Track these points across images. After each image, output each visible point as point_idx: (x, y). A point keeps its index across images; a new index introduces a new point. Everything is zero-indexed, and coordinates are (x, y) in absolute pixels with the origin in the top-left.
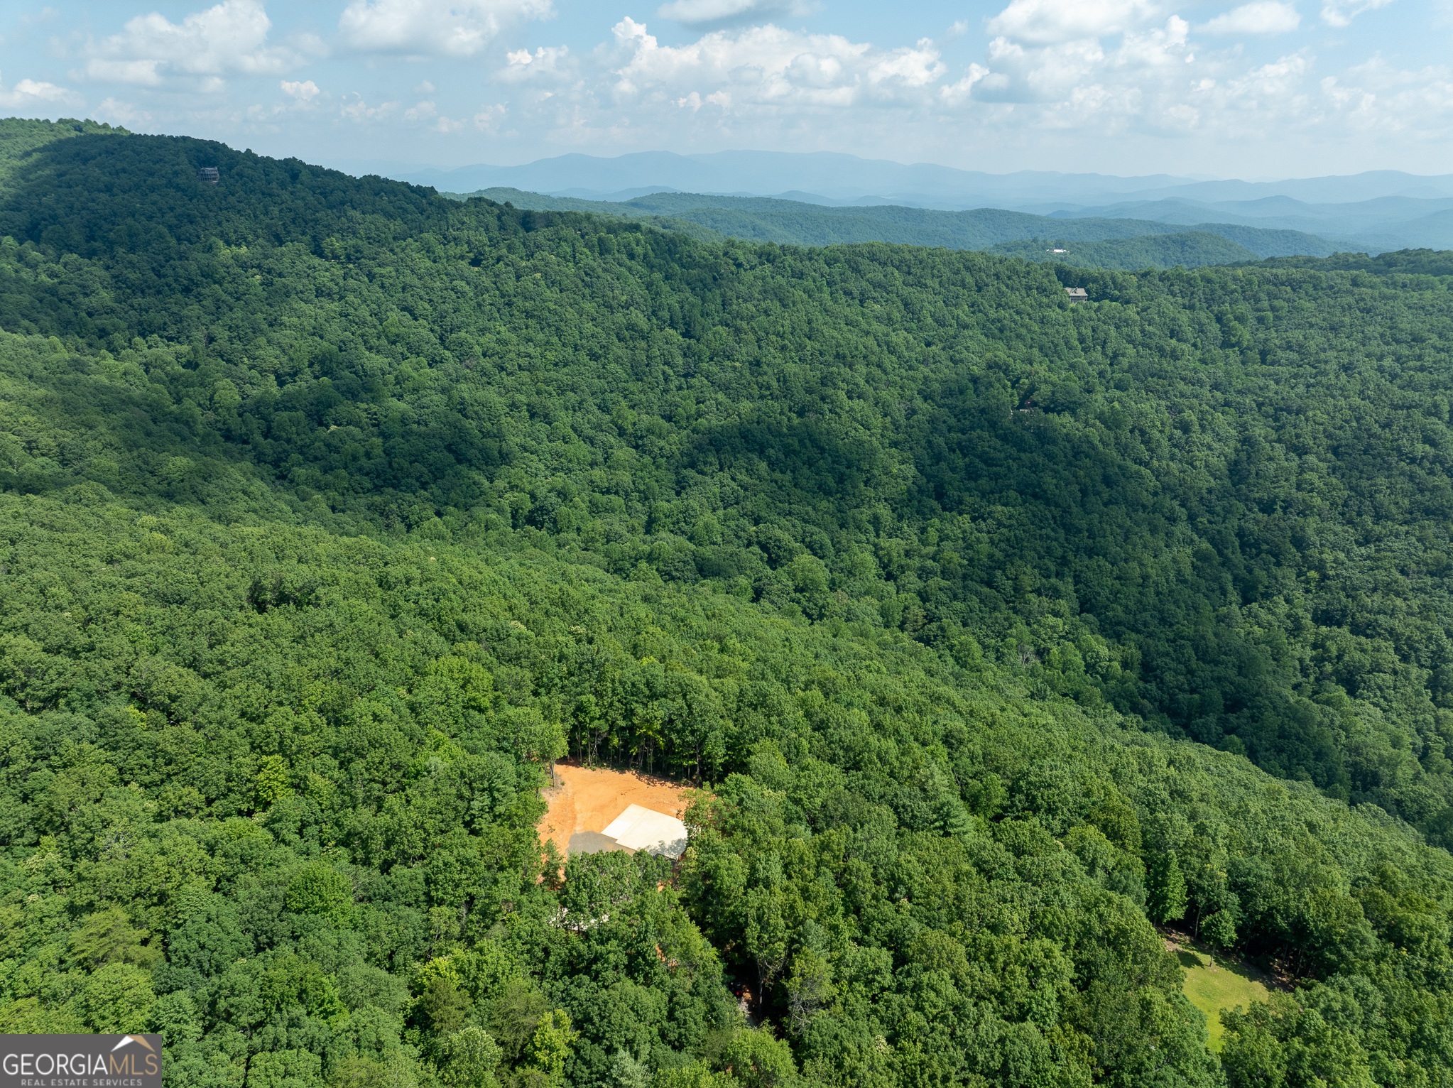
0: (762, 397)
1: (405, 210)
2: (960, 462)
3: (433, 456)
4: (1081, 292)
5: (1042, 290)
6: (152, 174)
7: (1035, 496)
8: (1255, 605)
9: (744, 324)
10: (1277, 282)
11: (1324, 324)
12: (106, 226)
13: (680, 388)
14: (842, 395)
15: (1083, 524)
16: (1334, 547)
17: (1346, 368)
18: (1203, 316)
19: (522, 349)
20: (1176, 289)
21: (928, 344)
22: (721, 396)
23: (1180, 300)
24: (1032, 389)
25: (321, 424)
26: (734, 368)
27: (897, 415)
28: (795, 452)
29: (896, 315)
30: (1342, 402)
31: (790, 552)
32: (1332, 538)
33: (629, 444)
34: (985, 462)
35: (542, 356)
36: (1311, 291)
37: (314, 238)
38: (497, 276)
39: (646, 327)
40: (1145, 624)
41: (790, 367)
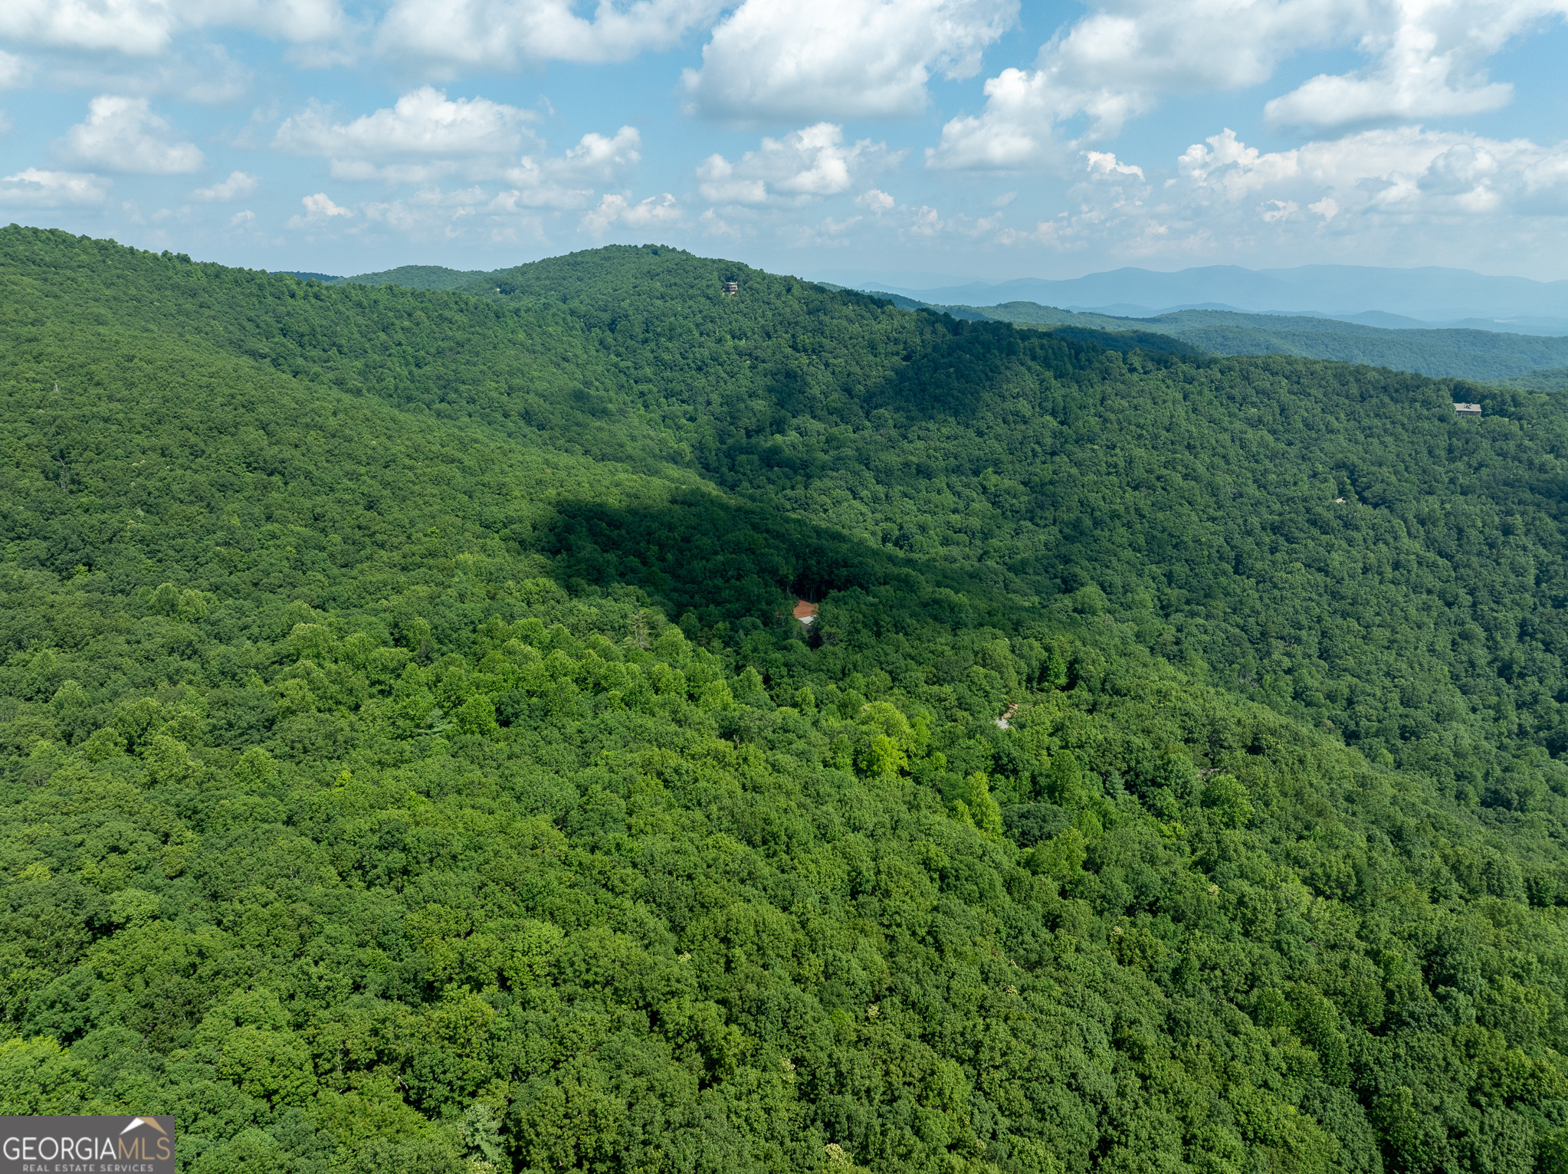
0: (1108, 473)
1: (863, 317)
2: (1267, 539)
4: (1475, 408)
5: (1427, 404)
6: (692, 287)
7: (1319, 570)
9: (1112, 417)
12: (657, 323)
26: (1093, 450)
27: (1223, 498)
28: (1118, 516)
29: (1268, 418)
31: (1083, 585)
33: (988, 500)
34: (1288, 541)
39: (1028, 414)
40: (1368, 673)
41: (1140, 452)
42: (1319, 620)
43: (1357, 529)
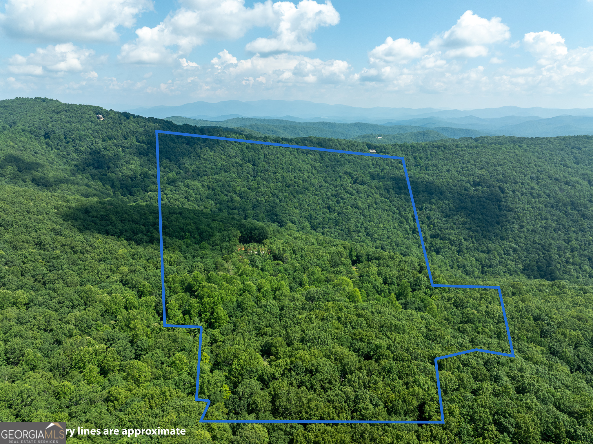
0: (277, 182)
2: (335, 199)
3: (181, 200)
4: (374, 151)
5: (362, 150)
6: (82, 118)
7: (356, 208)
8: (415, 234)
9: (271, 162)
10: (433, 146)
11: (444, 159)
12: (70, 134)
13: (252, 180)
14: (301, 181)
15: (368, 214)
16: (438, 219)
17: (448, 171)
18: (409, 157)
19: (204, 169)
20: (403, 149)
21: (327, 167)
22: (265, 182)
23: (404, 153)
24: (357, 179)
25: (146, 191)
26: (268, 174)
27: (317, 187)
28: (287, 197)
29: (317, 159)
30: (444, 180)
31: (286, 223)
32: (437, 216)
33: (238, 196)
34: (342, 199)
35: (210, 171)
36: (443, 149)
37: (136, 137)
38: (195, 148)
39: (241, 163)
40: (383, 238)
41: (285, 174)
42: (362, 224)
43: (361, 193)
